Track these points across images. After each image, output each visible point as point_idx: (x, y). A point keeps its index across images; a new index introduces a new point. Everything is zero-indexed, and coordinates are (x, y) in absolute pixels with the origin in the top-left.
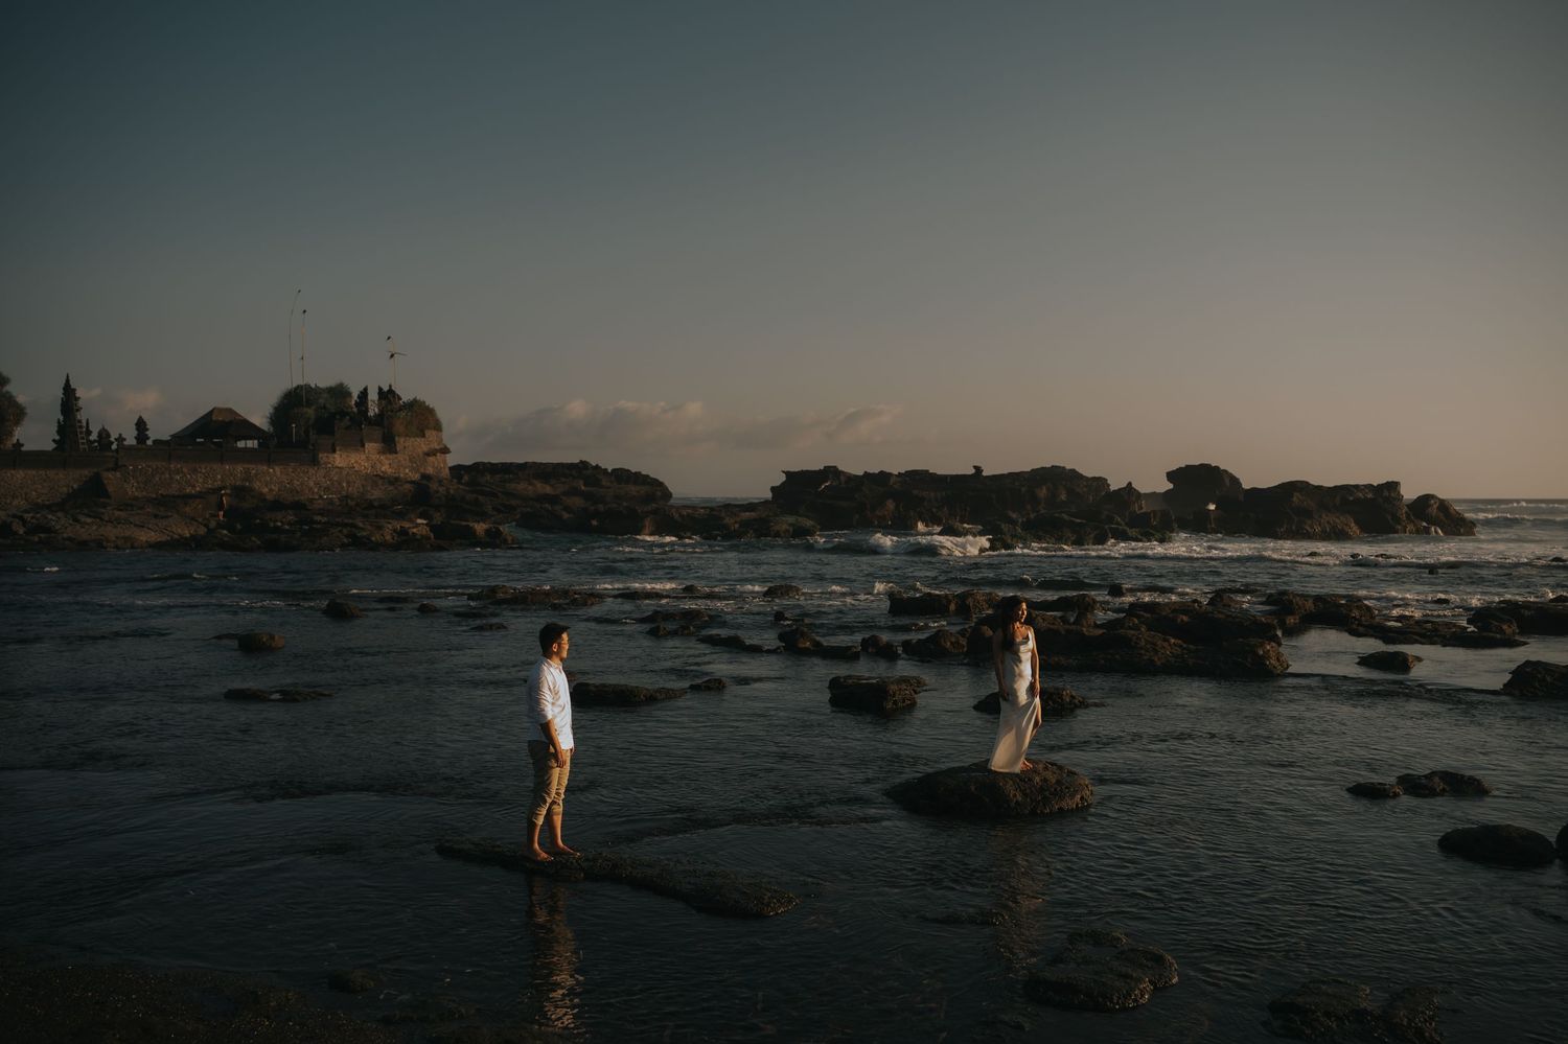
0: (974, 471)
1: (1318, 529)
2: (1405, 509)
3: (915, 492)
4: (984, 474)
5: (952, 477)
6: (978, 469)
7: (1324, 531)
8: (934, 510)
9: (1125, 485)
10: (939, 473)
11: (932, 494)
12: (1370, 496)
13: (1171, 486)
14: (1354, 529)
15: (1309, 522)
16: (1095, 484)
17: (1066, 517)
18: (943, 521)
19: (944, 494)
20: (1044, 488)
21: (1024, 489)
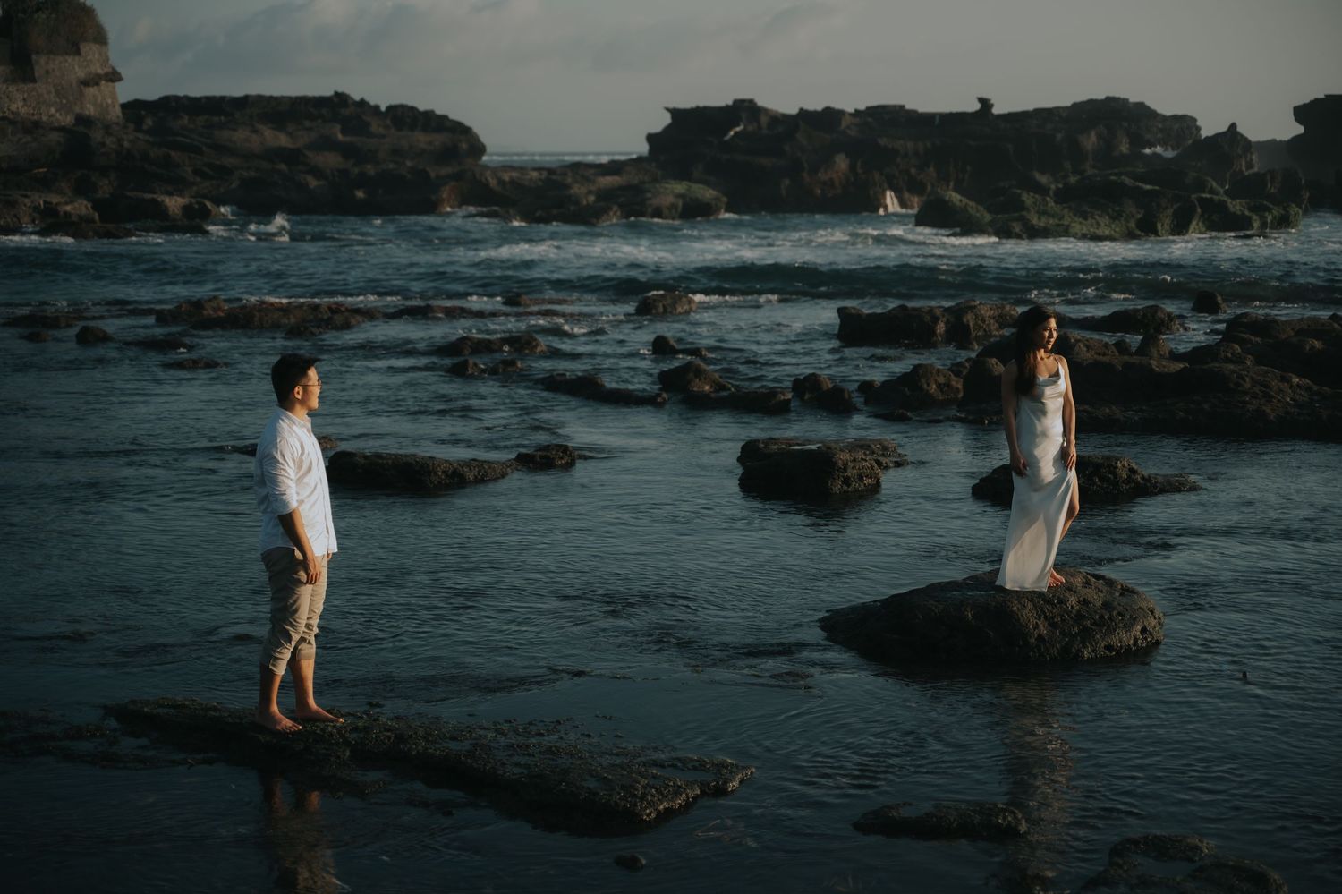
0: (978, 106)
3: (883, 141)
4: (996, 111)
5: (943, 116)
6: (985, 103)
8: (913, 171)
9: (1225, 128)
10: (921, 109)
11: (910, 145)
13: (1300, 130)
16: (1176, 127)
17: (1127, 180)
18: (929, 188)
19: (929, 145)
20: (1093, 134)
21: (1059, 136)
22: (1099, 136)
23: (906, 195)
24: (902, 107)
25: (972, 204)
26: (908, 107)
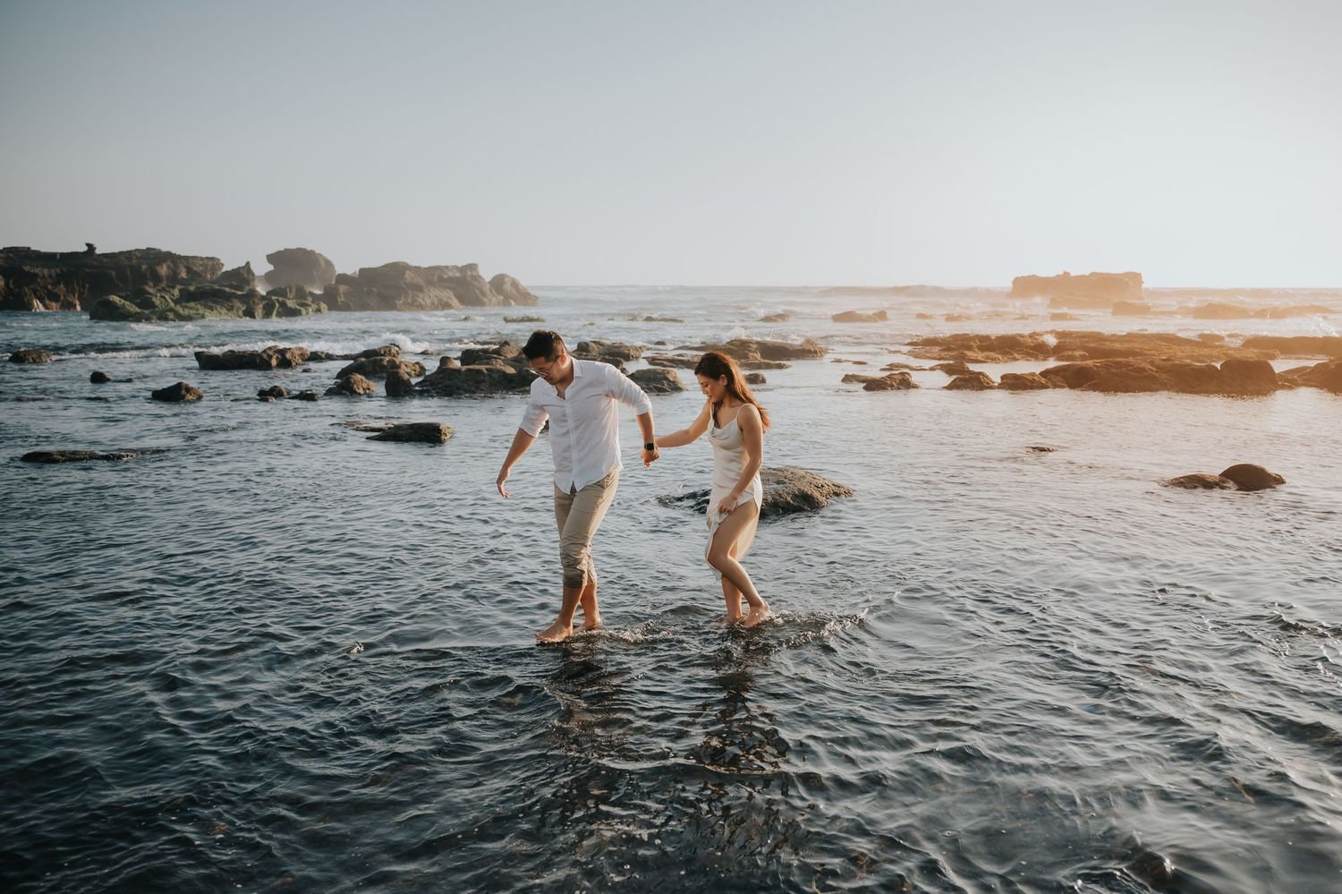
0: (85, 249)
1: (428, 301)
2: (488, 286)
3: (27, 268)
4: (98, 252)
5: (62, 255)
6: (91, 247)
7: (433, 304)
8: (50, 287)
9: (243, 264)
10: (43, 250)
11: (46, 271)
12: (458, 275)
13: (271, 268)
14: (455, 302)
15: (421, 296)
16: (210, 263)
17: (227, 289)
18: (62, 298)
19: (58, 271)
20: (165, 266)
21: (144, 267)
22: (168, 267)
23: (47, 302)
24: (29, 248)
25: (127, 303)
26: (33, 248)
